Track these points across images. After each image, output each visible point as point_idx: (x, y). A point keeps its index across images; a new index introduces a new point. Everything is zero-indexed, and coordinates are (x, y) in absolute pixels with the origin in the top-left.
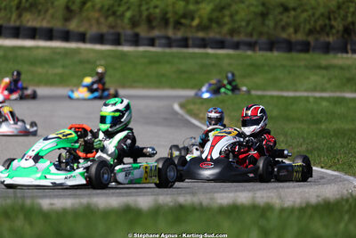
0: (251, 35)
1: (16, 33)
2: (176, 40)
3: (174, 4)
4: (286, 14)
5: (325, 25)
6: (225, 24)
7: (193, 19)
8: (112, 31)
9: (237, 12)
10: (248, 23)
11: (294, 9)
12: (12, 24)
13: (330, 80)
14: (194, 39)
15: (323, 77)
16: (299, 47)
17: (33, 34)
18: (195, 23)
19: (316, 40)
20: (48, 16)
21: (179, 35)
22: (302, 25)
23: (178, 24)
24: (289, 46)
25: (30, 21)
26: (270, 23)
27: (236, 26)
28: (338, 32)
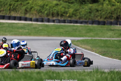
0: (86, 19)
1: (9, 18)
2: (62, 21)
3: (61, 9)
4: (98, 12)
5: (110, 16)
6: (78, 15)
7: (67, 14)
8: (40, 18)
9: (81, 12)
10: (85, 15)
11: (100, 11)
12: (7, 15)
13: (115, 34)
14: (67, 20)
15: (112, 33)
16: (102, 23)
17: (15, 18)
18: (68, 15)
19: (107, 21)
20: (19, 13)
21: (63, 19)
22: (103, 16)
23: (62, 15)
24: (99, 23)
25: (13, 14)
26: (92, 15)
27: (81, 16)
28: (114, 18)
